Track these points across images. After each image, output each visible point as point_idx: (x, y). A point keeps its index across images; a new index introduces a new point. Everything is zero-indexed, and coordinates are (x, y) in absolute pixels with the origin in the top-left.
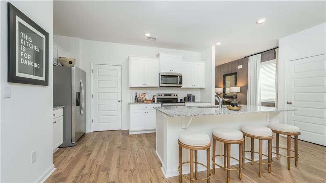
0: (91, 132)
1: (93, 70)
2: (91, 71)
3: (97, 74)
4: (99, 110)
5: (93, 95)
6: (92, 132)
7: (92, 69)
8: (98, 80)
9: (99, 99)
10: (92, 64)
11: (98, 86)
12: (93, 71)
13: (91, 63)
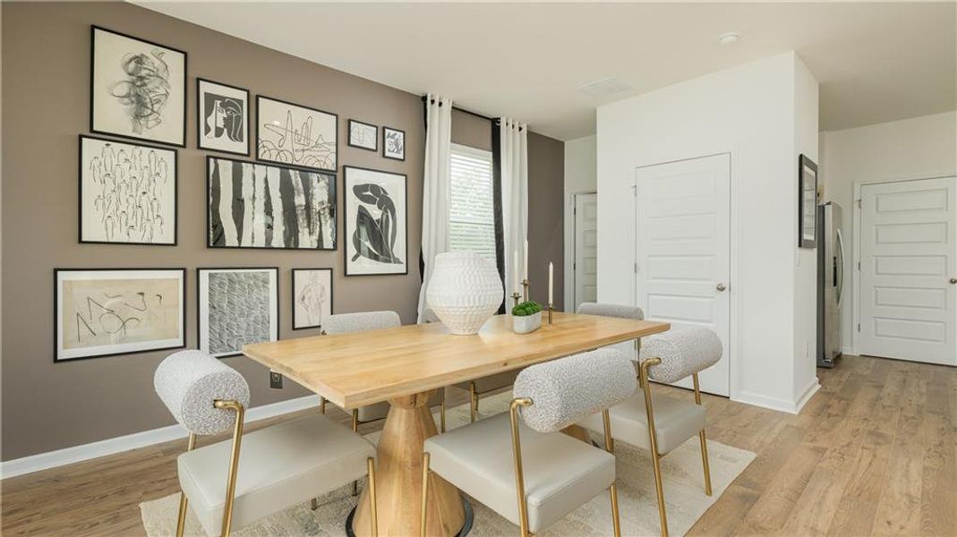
0: (855, 354)
1: (860, 201)
2: (856, 205)
3: (874, 210)
4: (879, 302)
5: (859, 264)
6: (858, 354)
7: (857, 198)
8: (876, 225)
9: (877, 273)
10: (857, 187)
11: (877, 239)
12: (862, 202)
13: (856, 184)
